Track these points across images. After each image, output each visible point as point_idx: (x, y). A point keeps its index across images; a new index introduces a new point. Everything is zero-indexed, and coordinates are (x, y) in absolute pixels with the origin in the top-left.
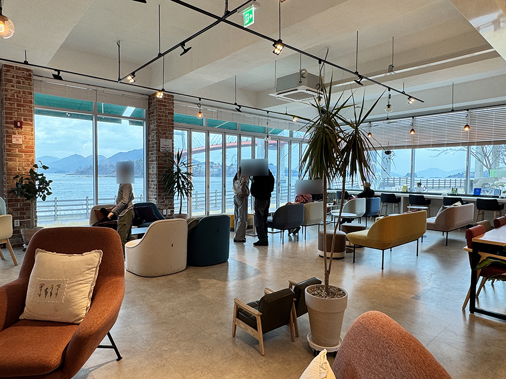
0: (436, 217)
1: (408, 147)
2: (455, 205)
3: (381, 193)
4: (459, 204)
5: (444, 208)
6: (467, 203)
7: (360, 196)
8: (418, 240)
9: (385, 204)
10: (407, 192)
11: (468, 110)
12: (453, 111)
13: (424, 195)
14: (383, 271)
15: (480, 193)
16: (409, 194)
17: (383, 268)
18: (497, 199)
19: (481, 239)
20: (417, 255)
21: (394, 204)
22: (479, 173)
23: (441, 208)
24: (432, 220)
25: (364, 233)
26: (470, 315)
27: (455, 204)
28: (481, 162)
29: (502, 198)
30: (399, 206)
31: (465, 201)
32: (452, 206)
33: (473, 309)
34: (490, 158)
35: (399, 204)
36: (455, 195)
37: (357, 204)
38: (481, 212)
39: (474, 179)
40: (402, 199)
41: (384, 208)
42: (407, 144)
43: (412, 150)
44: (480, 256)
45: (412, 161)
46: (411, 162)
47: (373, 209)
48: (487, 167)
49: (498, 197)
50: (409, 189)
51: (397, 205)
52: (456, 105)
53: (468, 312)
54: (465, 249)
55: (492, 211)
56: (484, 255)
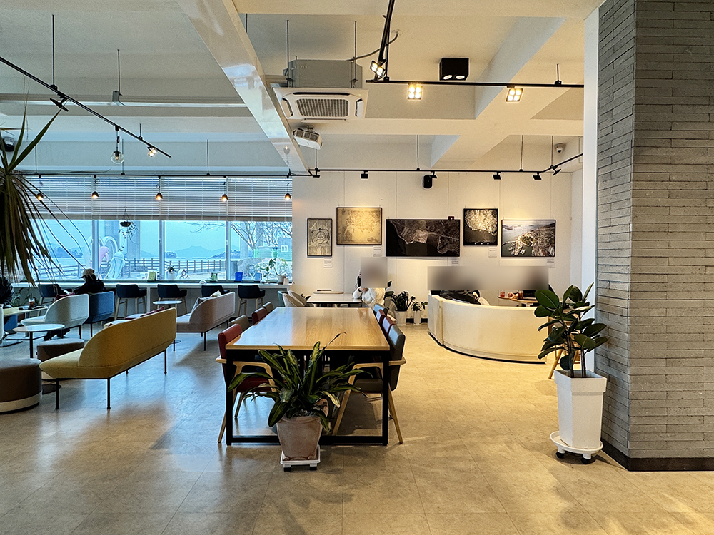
0: (191, 314)
1: (155, 217)
2: (213, 296)
3: (116, 284)
4: (218, 294)
5: (200, 301)
6: (228, 292)
7: (79, 291)
8: (165, 351)
9: (123, 300)
10: (155, 281)
11: (225, 177)
12: (208, 175)
13: (177, 284)
14: (109, 412)
15: (241, 278)
16: (157, 284)
17: (109, 408)
18: (258, 284)
19: (235, 344)
20: (166, 373)
21: (136, 299)
22: (244, 252)
23: (197, 302)
24: (185, 319)
25: (75, 355)
26: (227, 449)
27: (214, 294)
28: (245, 240)
29: (263, 283)
30: (144, 302)
31: (226, 289)
32: (209, 298)
33: (230, 440)
34: (254, 236)
35: (144, 299)
36: (215, 282)
37: (72, 304)
38: (244, 300)
39: (238, 260)
40: (148, 291)
41: (123, 306)
42: (152, 214)
43: (161, 223)
44: (235, 367)
45: (161, 237)
46: (159, 239)
47: (102, 310)
48: (251, 245)
49: (259, 282)
50: (158, 276)
51: (141, 300)
52: (212, 169)
53: (225, 446)
54: (218, 361)
55: (253, 300)
56: (241, 365)
